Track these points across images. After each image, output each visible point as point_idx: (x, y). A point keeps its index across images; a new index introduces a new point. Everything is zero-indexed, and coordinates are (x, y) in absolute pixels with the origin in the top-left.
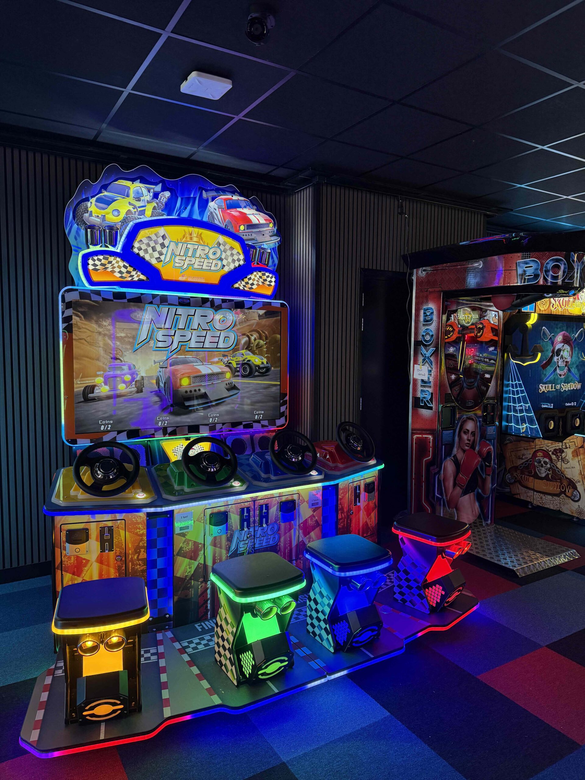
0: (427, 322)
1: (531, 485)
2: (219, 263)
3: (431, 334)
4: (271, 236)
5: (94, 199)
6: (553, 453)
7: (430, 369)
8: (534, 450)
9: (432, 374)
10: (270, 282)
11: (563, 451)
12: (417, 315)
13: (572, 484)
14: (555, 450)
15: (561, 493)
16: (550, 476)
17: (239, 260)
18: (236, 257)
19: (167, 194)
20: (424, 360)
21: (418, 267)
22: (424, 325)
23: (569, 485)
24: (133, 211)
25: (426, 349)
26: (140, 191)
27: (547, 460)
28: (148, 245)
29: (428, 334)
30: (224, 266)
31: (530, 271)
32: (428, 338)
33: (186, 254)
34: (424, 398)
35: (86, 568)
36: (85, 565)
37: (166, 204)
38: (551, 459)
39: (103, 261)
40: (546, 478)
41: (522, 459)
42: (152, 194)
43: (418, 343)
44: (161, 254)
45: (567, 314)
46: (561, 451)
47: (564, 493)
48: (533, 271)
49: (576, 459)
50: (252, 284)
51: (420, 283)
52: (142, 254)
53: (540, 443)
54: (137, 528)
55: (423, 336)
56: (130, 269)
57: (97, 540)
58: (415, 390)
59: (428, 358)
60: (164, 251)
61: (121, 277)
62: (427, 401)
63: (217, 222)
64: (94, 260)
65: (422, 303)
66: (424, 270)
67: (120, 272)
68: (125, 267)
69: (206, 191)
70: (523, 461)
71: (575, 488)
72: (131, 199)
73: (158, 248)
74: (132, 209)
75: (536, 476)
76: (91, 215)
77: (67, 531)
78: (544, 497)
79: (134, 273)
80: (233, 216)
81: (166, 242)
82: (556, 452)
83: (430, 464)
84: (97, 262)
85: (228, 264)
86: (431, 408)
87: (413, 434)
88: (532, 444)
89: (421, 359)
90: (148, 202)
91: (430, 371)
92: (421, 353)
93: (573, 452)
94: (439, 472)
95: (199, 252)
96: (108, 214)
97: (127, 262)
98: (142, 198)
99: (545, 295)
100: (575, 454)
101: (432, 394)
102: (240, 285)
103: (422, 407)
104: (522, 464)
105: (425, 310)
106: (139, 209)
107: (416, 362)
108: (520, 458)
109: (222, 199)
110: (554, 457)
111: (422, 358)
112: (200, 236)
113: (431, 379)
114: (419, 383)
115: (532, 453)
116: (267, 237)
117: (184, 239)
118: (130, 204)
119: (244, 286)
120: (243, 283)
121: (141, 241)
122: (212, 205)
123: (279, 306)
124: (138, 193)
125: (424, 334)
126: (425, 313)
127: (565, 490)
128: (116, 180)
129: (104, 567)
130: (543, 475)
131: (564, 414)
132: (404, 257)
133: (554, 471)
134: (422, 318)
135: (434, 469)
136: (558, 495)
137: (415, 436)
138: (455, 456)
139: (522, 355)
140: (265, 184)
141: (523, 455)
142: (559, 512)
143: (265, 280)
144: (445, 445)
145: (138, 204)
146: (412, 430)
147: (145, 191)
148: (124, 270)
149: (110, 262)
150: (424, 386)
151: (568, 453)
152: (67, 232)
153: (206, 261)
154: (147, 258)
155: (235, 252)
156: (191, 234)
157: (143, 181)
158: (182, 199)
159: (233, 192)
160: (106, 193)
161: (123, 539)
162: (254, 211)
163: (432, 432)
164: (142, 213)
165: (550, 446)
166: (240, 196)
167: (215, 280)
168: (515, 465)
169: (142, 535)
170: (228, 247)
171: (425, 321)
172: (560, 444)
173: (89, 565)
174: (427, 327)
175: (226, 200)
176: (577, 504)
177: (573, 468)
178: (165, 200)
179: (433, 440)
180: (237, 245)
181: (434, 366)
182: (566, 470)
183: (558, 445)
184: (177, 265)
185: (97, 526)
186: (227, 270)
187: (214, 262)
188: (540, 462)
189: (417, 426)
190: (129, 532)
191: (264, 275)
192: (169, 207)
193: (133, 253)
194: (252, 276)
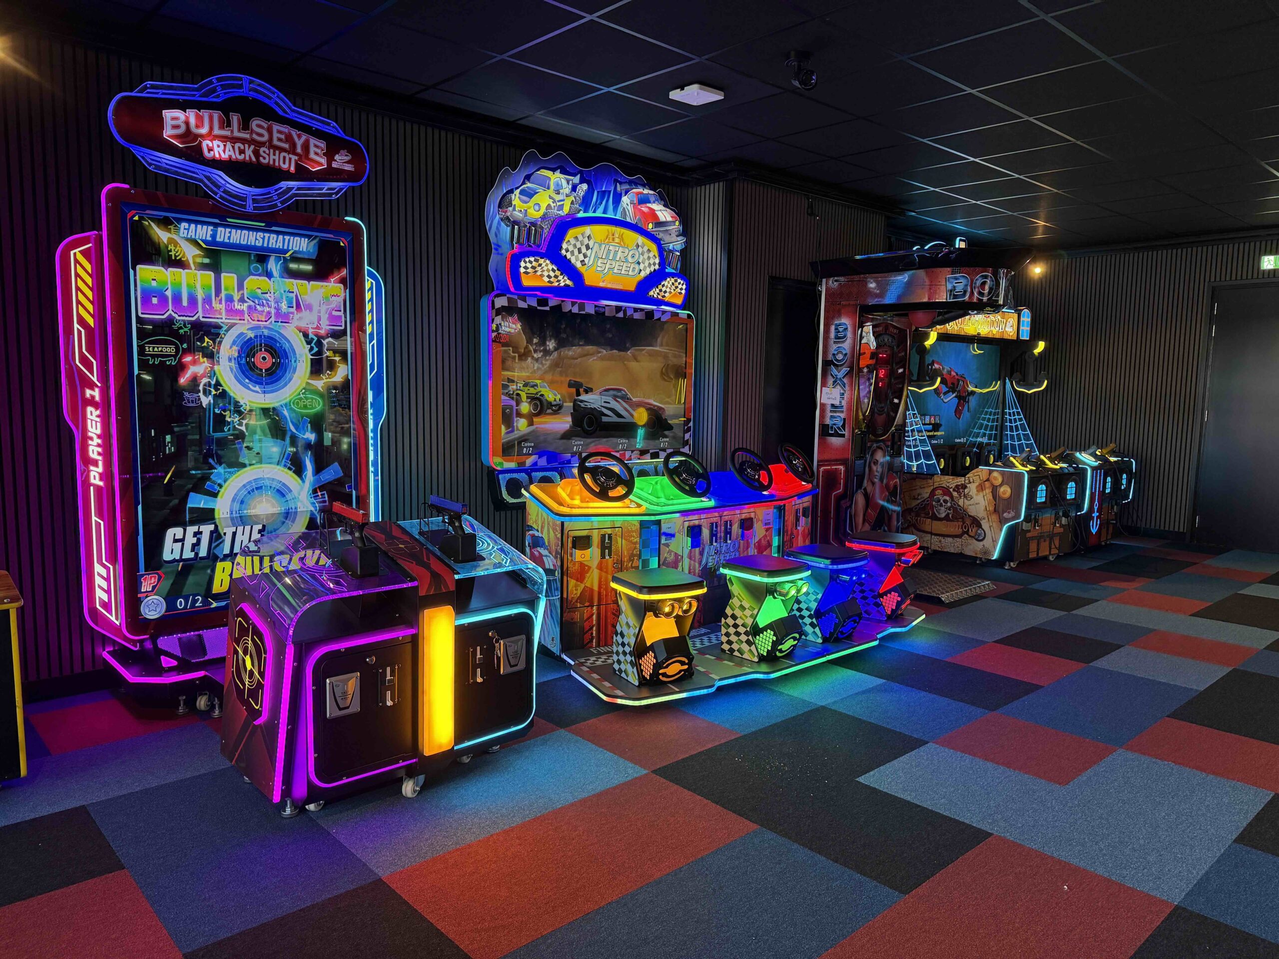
0: (839, 338)
1: (928, 529)
2: (637, 266)
3: (844, 352)
4: (677, 236)
5: (518, 191)
6: (954, 490)
7: (842, 392)
8: (932, 488)
9: (845, 399)
10: (681, 289)
11: (966, 487)
12: (827, 331)
13: (976, 522)
14: (957, 486)
15: (964, 533)
16: (950, 516)
17: (654, 264)
18: (652, 261)
19: (585, 186)
20: (834, 382)
21: (828, 277)
22: (835, 342)
23: (973, 523)
24: (552, 205)
25: (837, 370)
26: (560, 182)
27: (947, 498)
28: (575, 246)
29: (841, 352)
30: (641, 270)
31: (960, 288)
32: (840, 357)
33: (607, 258)
34: (835, 424)
35: (588, 575)
36: (587, 572)
37: (584, 197)
38: (951, 497)
39: (534, 264)
40: (947, 518)
41: (918, 499)
42: (570, 187)
43: (827, 364)
44: (585, 256)
45: (963, 333)
46: (964, 487)
47: (967, 533)
48: (962, 287)
49: (981, 494)
50: (665, 292)
51: (830, 294)
52: (569, 256)
53: (939, 480)
54: (632, 536)
55: (834, 355)
56: (558, 273)
57: (598, 547)
58: (822, 416)
59: (840, 379)
60: (589, 253)
61: (549, 282)
62: (839, 428)
63: (628, 220)
64: (525, 262)
65: (833, 318)
66: (836, 281)
67: (549, 277)
68: (553, 270)
69: (621, 183)
70: (919, 501)
71: (979, 526)
72: (551, 192)
73: (584, 250)
74: (552, 204)
75: (935, 518)
76: (514, 209)
77: (573, 537)
78: (943, 540)
79: (561, 278)
80: (643, 212)
81: (591, 244)
82: (958, 488)
83: (839, 498)
84: (529, 265)
85: (645, 268)
86: (843, 436)
87: (819, 466)
88: (930, 481)
89: (830, 381)
90: (567, 196)
91: (843, 394)
92: (832, 375)
93: (977, 487)
94: (850, 506)
95: (619, 254)
96: (529, 208)
97: (556, 265)
98: (561, 191)
99: (970, 312)
100: (980, 488)
101: (844, 419)
102: (654, 292)
103: (832, 435)
104: (918, 505)
105: (837, 325)
106: (558, 204)
107: (824, 384)
108: (915, 499)
109: (633, 193)
110: (955, 494)
111: (833, 380)
112: (621, 237)
113: (844, 403)
114: (829, 408)
115: (929, 491)
116: (674, 238)
117: (607, 240)
118: (550, 197)
119: (658, 294)
120: (658, 290)
121: (569, 241)
122: (625, 200)
123: (686, 317)
124: (558, 185)
125: (836, 352)
126: (836, 329)
127: (968, 530)
128: (538, 170)
129: (604, 574)
130: (943, 515)
131: (954, 452)
132: (813, 264)
133: (955, 510)
134: (832, 335)
135: (844, 503)
136: (960, 536)
137: (822, 469)
138: (865, 489)
139: (918, 380)
140: (669, 174)
141: (919, 495)
142: (961, 555)
143: (677, 287)
144: (857, 476)
145: (558, 198)
146: (818, 462)
147: (564, 183)
148: (552, 274)
149: (540, 265)
150: (835, 412)
151: (972, 489)
152: (487, 228)
153: (625, 264)
154: (573, 260)
155: (651, 255)
156: (613, 235)
157: (564, 172)
158: (598, 192)
159: (644, 186)
160: (529, 185)
161: (620, 546)
162: (661, 207)
163: (844, 462)
164: (561, 208)
165: (951, 482)
166: (651, 189)
167: (632, 287)
168: (909, 507)
169: (635, 543)
170: (645, 249)
171: (837, 337)
172: (963, 479)
173: (591, 571)
174: (839, 345)
175: (638, 194)
176: (981, 543)
177: (977, 504)
178: (582, 194)
179: (846, 471)
180: (654, 247)
181: (847, 388)
182: (970, 507)
183: (960, 480)
184: (599, 269)
185: (599, 532)
186: (643, 274)
187: (633, 266)
188: (939, 501)
189: (826, 457)
190: (626, 540)
191: (676, 281)
192: (586, 202)
193: (561, 254)
194: (665, 283)
